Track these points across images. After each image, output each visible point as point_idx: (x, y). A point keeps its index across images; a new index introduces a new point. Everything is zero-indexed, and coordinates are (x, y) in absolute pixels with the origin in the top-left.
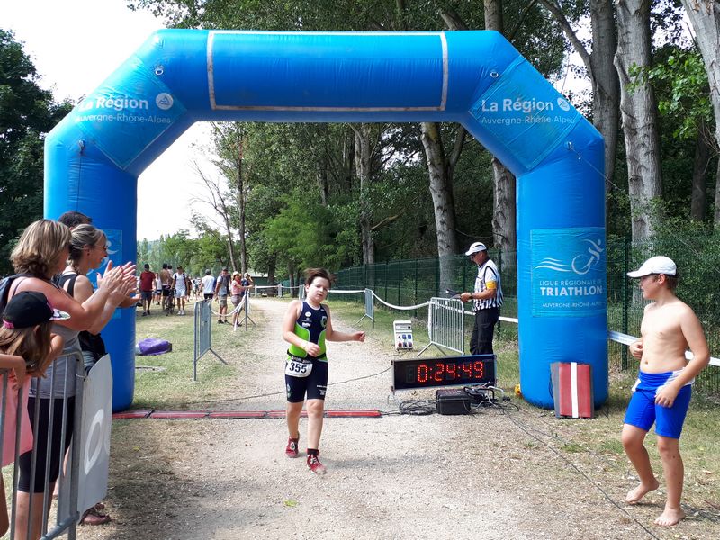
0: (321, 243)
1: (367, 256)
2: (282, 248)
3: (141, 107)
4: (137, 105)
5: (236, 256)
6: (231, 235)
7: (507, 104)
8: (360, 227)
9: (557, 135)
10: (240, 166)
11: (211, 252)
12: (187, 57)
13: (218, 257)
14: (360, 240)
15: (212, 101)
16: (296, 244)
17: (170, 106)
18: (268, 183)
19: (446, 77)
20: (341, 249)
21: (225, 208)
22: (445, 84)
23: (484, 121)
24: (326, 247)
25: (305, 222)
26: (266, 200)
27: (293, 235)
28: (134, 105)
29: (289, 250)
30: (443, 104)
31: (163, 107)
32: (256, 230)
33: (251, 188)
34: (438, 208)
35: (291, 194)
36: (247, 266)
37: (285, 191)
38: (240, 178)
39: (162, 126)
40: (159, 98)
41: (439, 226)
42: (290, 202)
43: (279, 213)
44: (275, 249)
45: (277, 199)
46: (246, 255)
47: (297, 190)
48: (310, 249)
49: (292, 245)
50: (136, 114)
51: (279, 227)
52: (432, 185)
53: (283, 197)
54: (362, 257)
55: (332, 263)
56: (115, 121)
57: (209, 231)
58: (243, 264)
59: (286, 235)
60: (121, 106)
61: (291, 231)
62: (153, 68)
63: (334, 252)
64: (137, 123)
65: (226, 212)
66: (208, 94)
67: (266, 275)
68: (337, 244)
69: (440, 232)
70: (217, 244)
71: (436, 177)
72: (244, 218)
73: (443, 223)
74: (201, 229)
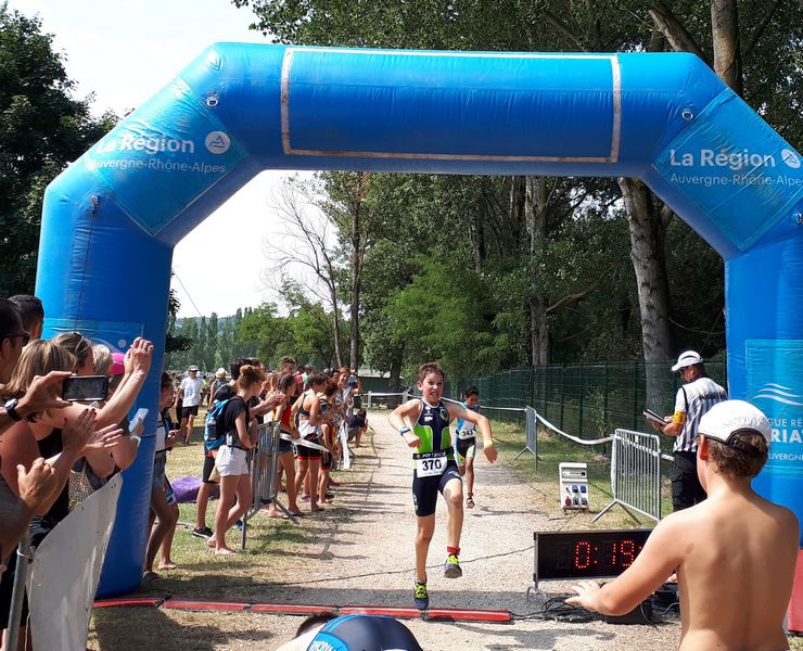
0: (470, 327)
1: (538, 352)
2: (411, 334)
3: (184, 151)
4: (178, 147)
5: (344, 345)
6: (337, 312)
7: (706, 157)
8: (528, 306)
9: (781, 203)
10: (358, 210)
11: (307, 338)
12: (253, 84)
13: (317, 345)
14: (528, 327)
15: (286, 143)
16: (433, 328)
17: (225, 150)
18: (397, 236)
19: (617, 117)
20: (502, 339)
21: (331, 272)
22: (617, 127)
23: (674, 178)
24: (479, 336)
25: (448, 297)
26: (393, 261)
27: (430, 316)
28: (174, 148)
29: (423, 338)
30: (615, 154)
31: (215, 150)
32: (375, 306)
33: (372, 243)
34: (643, 285)
35: (430, 254)
36: (359, 361)
37: (422, 249)
38: (357, 228)
39: (213, 175)
40: (211, 138)
41: (644, 312)
42: (428, 264)
43: (411, 282)
44: (401, 337)
45: (408, 261)
46: (359, 343)
47: (438, 250)
48: (454, 337)
49: (427, 330)
50: (174, 160)
51: (408, 302)
52: (634, 250)
53: (418, 258)
54: (530, 352)
55: (486, 360)
56: (145, 168)
57: (307, 307)
58: (353, 357)
59: (418, 315)
60: (156, 149)
61: (426, 309)
62: (205, 96)
63: (489, 344)
64: (177, 172)
65: (332, 278)
66: (280, 134)
67: (387, 375)
68: (495, 331)
69: (647, 322)
70: (317, 326)
71: (641, 238)
72: (358, 288)
73: (650, 307)
74: (294, 303)
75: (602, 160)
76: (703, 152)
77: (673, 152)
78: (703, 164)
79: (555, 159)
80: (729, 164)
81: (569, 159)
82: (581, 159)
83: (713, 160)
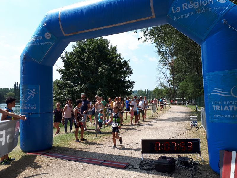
7: (185, 6)
15: (63, 33)
17: (50, 37)
31: (48, 38)
39: (49, 45)
40: (46, 35)
50: (39, 42)
62: (43, 24)
64: (40, 45)
75: (150, 18)
76: (183, 5)
77: (173, 8)
78: (184, 9)
79: (135, 21)
80: (194, 7)
81: (139, 20)
82: (143, 19)
83: (187, 7)
